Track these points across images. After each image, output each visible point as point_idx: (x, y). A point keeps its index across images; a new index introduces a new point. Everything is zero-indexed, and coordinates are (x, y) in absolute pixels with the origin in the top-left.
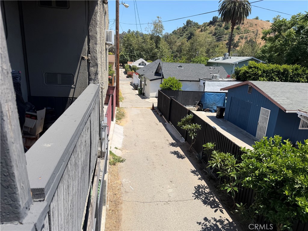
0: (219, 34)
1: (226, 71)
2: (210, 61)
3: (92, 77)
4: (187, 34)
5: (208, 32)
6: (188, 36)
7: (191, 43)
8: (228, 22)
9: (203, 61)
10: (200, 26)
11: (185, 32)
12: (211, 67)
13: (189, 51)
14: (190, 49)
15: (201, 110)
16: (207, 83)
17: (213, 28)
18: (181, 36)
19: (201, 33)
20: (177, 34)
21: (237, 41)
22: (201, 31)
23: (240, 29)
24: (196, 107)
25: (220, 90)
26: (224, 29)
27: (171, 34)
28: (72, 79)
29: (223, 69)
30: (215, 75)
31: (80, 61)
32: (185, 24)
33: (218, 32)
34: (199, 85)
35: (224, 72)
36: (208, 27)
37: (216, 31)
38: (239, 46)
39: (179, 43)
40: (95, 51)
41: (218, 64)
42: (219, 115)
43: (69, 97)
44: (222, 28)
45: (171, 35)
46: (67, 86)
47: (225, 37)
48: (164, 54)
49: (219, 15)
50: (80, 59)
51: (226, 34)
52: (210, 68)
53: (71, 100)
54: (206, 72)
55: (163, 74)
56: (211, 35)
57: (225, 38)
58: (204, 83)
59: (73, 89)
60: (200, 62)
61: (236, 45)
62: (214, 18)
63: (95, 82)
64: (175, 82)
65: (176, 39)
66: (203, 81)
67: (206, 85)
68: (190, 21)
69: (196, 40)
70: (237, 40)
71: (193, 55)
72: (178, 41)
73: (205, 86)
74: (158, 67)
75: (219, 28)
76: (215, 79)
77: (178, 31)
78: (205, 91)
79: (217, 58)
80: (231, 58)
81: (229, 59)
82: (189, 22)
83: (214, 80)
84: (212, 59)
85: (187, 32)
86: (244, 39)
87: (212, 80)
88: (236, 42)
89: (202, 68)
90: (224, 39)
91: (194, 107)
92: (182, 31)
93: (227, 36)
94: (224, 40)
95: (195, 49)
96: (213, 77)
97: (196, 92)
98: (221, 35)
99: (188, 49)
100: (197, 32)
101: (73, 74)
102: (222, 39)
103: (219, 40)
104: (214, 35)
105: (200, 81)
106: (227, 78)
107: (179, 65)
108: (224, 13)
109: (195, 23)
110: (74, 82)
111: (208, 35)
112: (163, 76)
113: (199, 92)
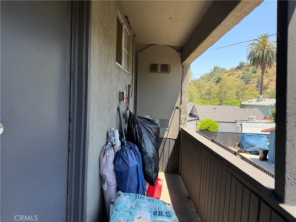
0: (247, 77)
1: (262, 113)
2: (243, 103)
3: (182, 122)
4: (214, 79)
5: (236, 76)
6: (216, 80)
7: (220, 87)
8: (257, 67)
9: (237, 103)
10: (227, 71)
11: (213, 77)
12: (246, 109)
13: (219, 94)
14: (219, 92)
15: (242, 151)
16: (244, 124)
17: (240, 72)
18: (209, 81)
19: (229, 77)
20: (204, 79)
21: (266, 84)
22: (229, 75)
23: (268, 72)
24: (236, 148)
26: (252, 73)
27: (199, 79)
28: (167, 123)
29: (258, 111)
30: (251, 117)
31: (174, 109)
32: (213, 70)
33: (246, 75)
34: (236, 126)
35: (260, 113)
36: (236, 72)
37: (244, 75)
38: (269, 88)
39: (207, 86)
40: (186, 102)
41: (252, 106)
42: (262, 157)
43: (164, 137)
44: (249, 72)
45: (199, 80)
46: (163, 129)
47: (253, 80)
48: (193, 97)
49: (248, 61)
51: (254, 78)
52: (245, 110)
53: (165, 140)
54: (242, 114)
56: (239, 78)
57: (254, 81)
58: (241, 125)
59: (168, 131)
60: (233, 104)
61: (266, 87)
62: (240, 64)
63: (184, 126)
64: (212, 123)
65: (204, 84)
66: (241, 123)
67: (243, 126)
68: (217, 67)
69: (225, 84)
70: (266, 83)
71: (223, 97)
72: (206, 85)
73: (242, 127)
74: (192, 110)
75: (246, 72)
77: (206, 76)
78: (243, 132)
79: (250, 101)
80: (265, 100)
81: (263, 101)
82: (215, 69)
83: (251, 121)
84: (245, 101)
85: (214, 77)
86: (273, 81)
87: (249, 122)
88: (265, 84)
89: (237, 110)
90: (252, 82)
91: (234, 148)
92: (210, 76)
93: (255, 79)
94: (253, 83)
95: (225, 92)
96: (249, 119)
97: (235, 134)
98: (249, 78)
99: (217, 92)
100: (225, 76)
101: (168, 120)
102: (251, 81)
103: (247, 83)
104: (242, 79)
105: (236, 123)
106: (263, 120)
107: (213, 107)
108: (252, 59)
109: (221, 69)
110: (168, 126)
111: (236, 78)
112: (198, 117)
113: (238, 134)
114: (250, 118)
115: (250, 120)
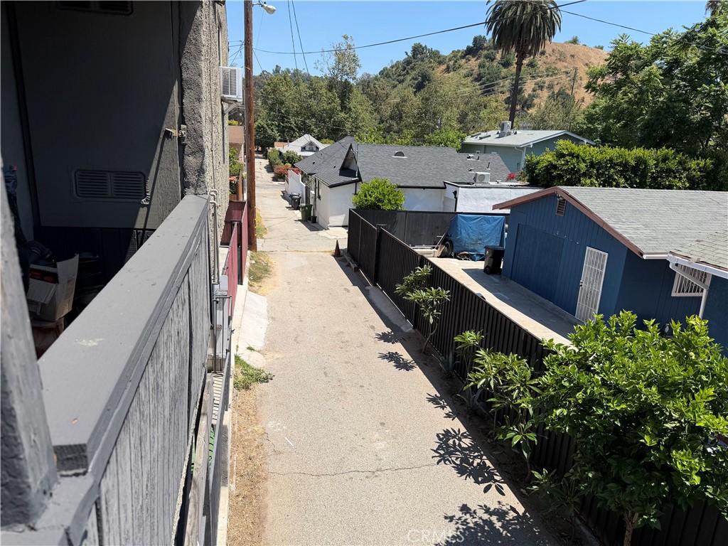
0: (488, 76)
1: (506, 164)
2: (469, 140)
3: (190, 180)
4: (413, 78)
5: (463, 72)
6: (416, 82)
7: (423, 99)
8: (508, 50)
9: (453, 142)
10: (445, 58)
11: (410, 72)
12: (470, 155)
13: (420, 117)
14: (421, 114)
15: (449, 254)
16: (461, 191)
17: (473, 63)
18: (400, 83)
19: (446, 75)
20: (390, 77)
21: (529, 95)
22: (448, 70)
23: (536, 66)
24: (437, 249)
25: (493, 209)
26: (501, 66)
27: (377, 76)
28: (143, 185)
29: (498, 159)
30: (479, 173)
31: (161, 140)
32: (411, 55)
33: (487, 72)
34: (445, 197)
35: (502, 165)
36: (464, 61)
37: (482, 70)
38: (534, 106)
39: (395, 97)
41: (486, 148)
42: (490, 266)
43: (136, 227)
44: (495, 64)
45: (376, 78)
46: (131, 200)
47: (501, 85)
48: (360, 124)
49: (488, 32)
50: (161, 136)
51: (503, 78)
52: (469, 157)
53: (141, 235)
54: (460, 167)
55: (359, 173)
56: (470, 79)
57: (503, 87)
58: (455, 193)
59: (146, 209)
60: (445, 143)
61: (528, 103)
62: (475, 40)
63: (199, 191)
64: (387, 190)
65: (388, 89)
66: (454, 189)
67: (460, 196)
68: (421, 46)
69: (435, 92)
70: (530, 92)
71: (428, 126)
72: (394, 92)
73: (456, 199)
74: (347, 156)
75: (487, 64)
76: (481, 183)
77: (394, 69)
78: (458, 211)
79: (483, 134)
80: (516, 133)
81: (512, 135)
82: (418, 50)
83: (478, 185)
84: (472, 137)
85: (413, 73)
86: (545, 90)
87: (474, 185)
88: (527, 96)
89: (451, 157)
90: (500, 90)
91: (434, 248)
92: (404, 71)
93: (507, 82)
94: (501, 92)
95: (434, 113)
96: (475, 179)
97: (438, 214)
98: (492, 79)
99: (416, 111)
100: (438, 73)
101: (144, 172)
102: (496, 88)
103: (489, 91)
104: (476, 80)
105: (445, 188)
106: (507, 180)
107: (397, 150)
108: (498, 28)
109: (431, 52)
110: (146, 192)
111: (463, 79)
112: (359, 176)
113: (445, 215)
114: (477, 177)
115: (477, 181)
